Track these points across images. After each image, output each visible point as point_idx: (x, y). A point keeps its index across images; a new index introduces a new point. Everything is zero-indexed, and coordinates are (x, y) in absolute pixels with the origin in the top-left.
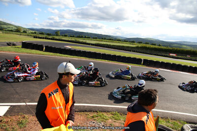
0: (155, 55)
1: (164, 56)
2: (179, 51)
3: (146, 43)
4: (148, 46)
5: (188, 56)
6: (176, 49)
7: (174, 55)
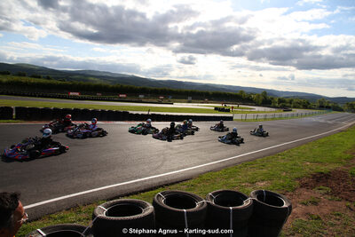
0: (42, 96)
1: (59, 97)
2: (84, 86)
3: (20, 75)
4: (24, 79)
5: (99, 94)
6: (78, 83)
7: (77, 94)
